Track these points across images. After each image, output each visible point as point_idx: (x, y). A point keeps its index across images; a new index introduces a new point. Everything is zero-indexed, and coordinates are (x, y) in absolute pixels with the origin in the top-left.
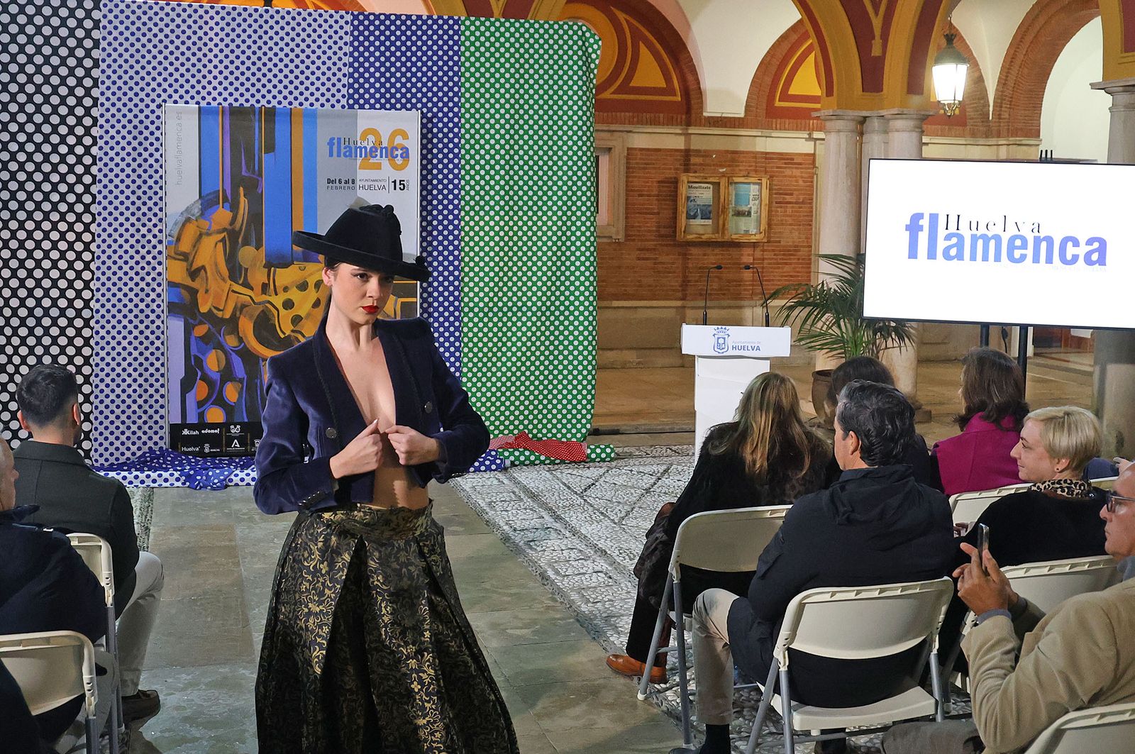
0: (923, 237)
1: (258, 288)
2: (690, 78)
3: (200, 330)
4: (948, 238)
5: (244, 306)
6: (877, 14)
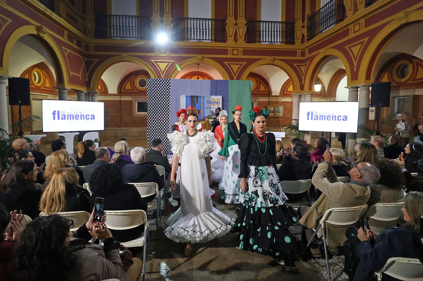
0: (310, 116)
2: (269, 89)
4: (315, 116)
6: (303, 76)
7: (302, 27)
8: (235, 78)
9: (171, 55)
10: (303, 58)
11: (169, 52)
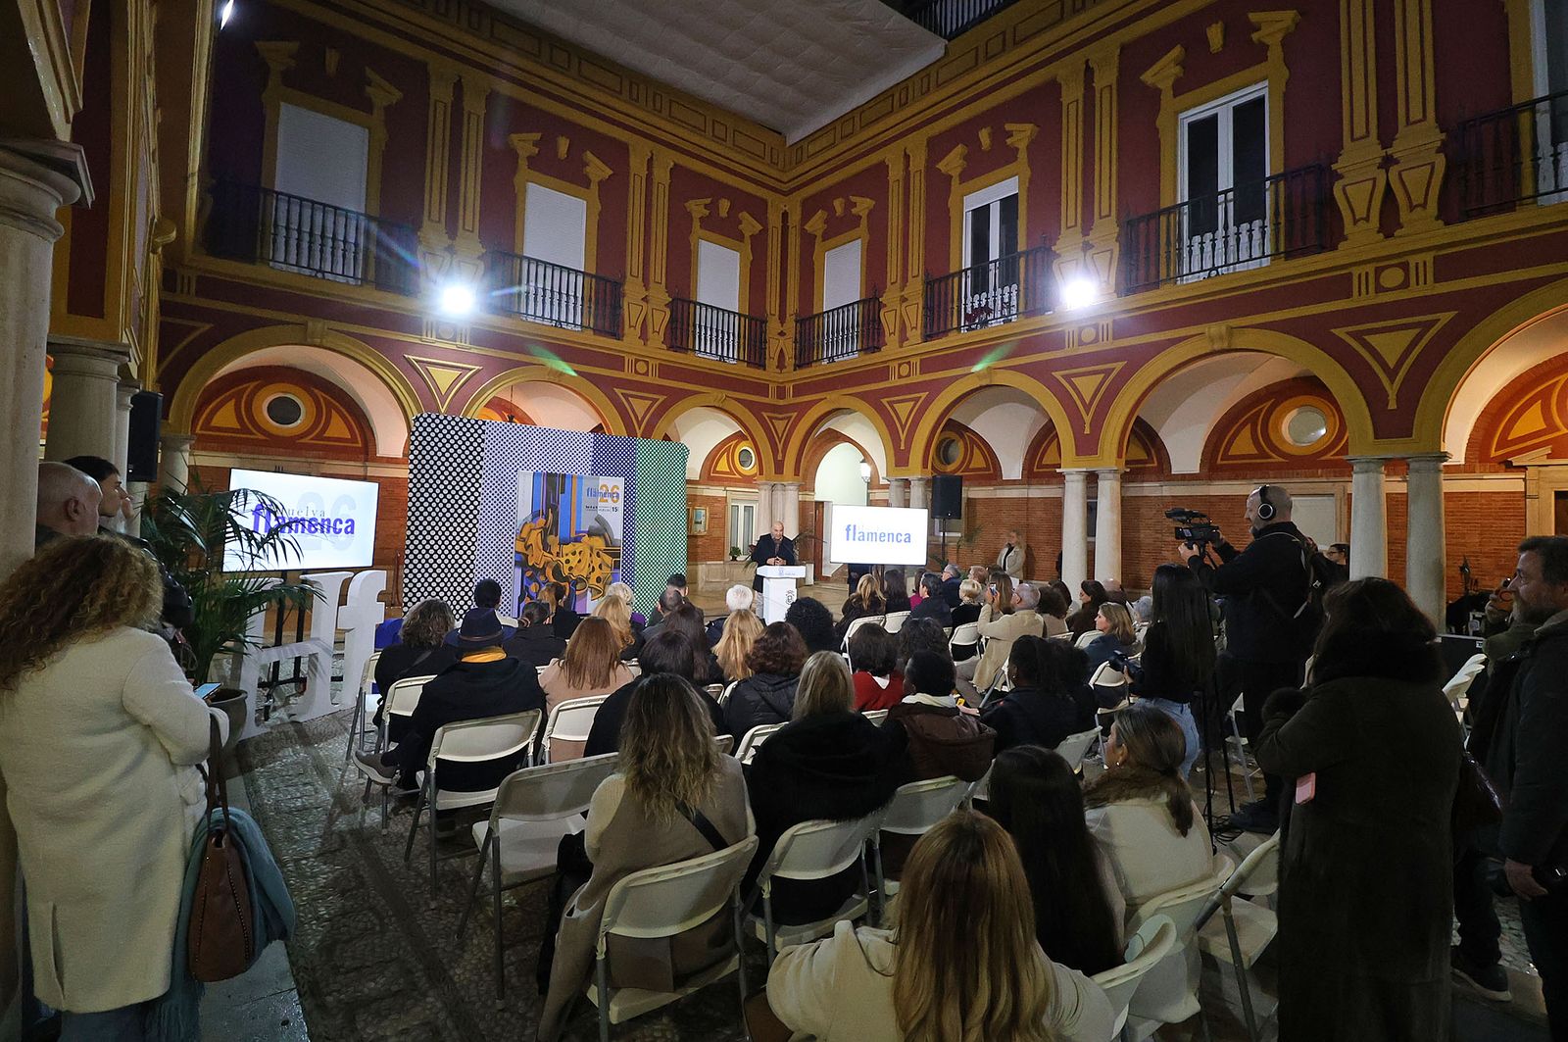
0: (851, 533)
1: (555, 554)
3: (528, 574)
4: (859, 533)
5: (548, 562)
6: (780, 442)
7: (779, 334)
8: (639, 432)
9: (470, 348)
10: (781, 402)
11: (468, 341)
